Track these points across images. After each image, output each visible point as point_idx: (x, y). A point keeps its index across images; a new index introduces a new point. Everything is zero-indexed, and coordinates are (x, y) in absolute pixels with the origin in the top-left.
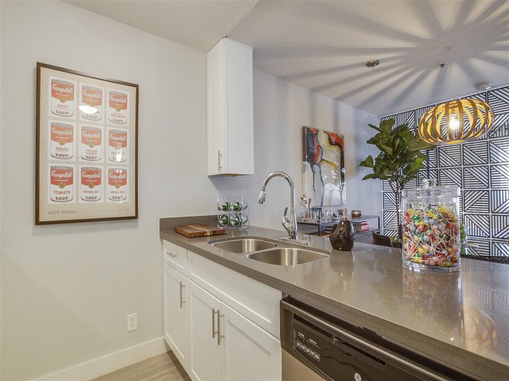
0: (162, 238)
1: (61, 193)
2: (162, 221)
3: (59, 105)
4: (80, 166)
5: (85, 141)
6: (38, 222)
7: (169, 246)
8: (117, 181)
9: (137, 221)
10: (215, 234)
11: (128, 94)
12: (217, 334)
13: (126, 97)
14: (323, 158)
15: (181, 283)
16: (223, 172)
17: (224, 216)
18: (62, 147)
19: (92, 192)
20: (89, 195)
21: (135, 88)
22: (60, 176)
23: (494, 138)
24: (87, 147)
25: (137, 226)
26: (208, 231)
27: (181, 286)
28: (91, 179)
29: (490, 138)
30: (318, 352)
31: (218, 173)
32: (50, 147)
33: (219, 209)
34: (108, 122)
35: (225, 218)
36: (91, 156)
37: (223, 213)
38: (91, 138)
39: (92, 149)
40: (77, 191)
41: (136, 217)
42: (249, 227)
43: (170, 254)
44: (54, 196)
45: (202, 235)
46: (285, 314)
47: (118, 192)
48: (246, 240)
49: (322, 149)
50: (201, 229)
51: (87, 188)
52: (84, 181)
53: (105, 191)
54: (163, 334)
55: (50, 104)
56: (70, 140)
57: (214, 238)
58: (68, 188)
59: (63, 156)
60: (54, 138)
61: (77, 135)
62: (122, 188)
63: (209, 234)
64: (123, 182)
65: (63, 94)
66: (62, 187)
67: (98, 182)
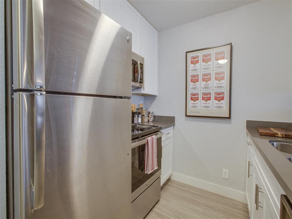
1: (194, 104)
2: (248, 122)
3: (193, 67)
4: (202, 92)
6: (186, 116)
8: (219, 97)
9: (231, 120)
10: (286, 137)
11: (225, 50)
12: (256, 202)
15: (249, 162)
18: (195, 84)
19: (207, 104)
20: (205, 105)
21: (230, 46)
24: (205, 83)
25: (230, 123)
26: (280, 134)
27: (249, 165)
28: (207, 97)
32: (191, 85)
34: (214, 69)
36: (206, 87)
38: (206, 79)
39: (206, 83)
40: (200, 103)
41: (229, 118)
43: (248, 143)
44: (192, 105)
45: (273, 135)
47: (219, 104)
50: (275, 131)
53: (213, 103)
55: (191, 66)
56: (198, 81)
57: (284, 140)
58: (197, 102)
59: (195, 88)
60: (192, 81)
61: (200, 78)
62: (222, 102)
63: (280, 136)
64: (223, 99)
65: (195, 61)
66: (194, 101)
67: (209, 99)
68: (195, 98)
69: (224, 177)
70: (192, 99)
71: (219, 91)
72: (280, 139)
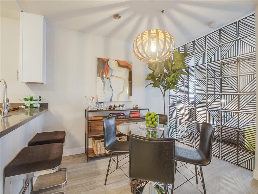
14: (112, 75)
23: (224, 59)
29: (222, 59)
49: (112, 70)
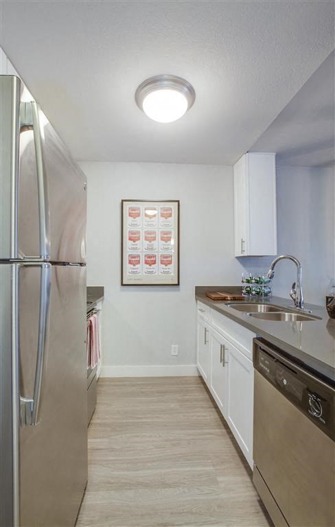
0: (196, 299)
1: (134, 269)
2: (197, 288)
3: (132, 221)
4: (144, 254)
5: (146, 239)
6: (122, 285)
7: (201, 305)
8: (166, 261)
9: (179, 287)
10: (234, 299)
11: (173, 207)
12: (223, 360)
13: (171, 209)
15: (205, 329)
16: (245, 254)
17: (247, 287)
18: (135, 243)
19: (151, 269)
20: (149, 270)
21: (177, 203)
22: (133, 259)
24: (148, 242)
25: (179, 291)
26: (229, 297)
27: (206, 331)
28: (151, 261)
30: (268, 368)
31: (242, 255)
32: (128, 244)
33: (243, 282)
34: (160, 227)
35: (249, 289)
36: (150, 247)
37: (246, 285)
38: (150, 237)
39: (151, 243)
40: (142, 268)
41: (178, 284)
42: (271, 297)
43: (201, 310)
44: (130, 270)
45: (224, 299)
46: (256, 347)
47: (167, 269)
48: (259, 305)
50: (224, 295)
51: (148, 266)
52: (146, 262)
53: (158, 268)
54: (196, 363)
55: (128, 220)
56: (139, 239)
57: (233, 302)
58: (137, 266)
59: (135, 249)
60: (130, 239)
61: (142, 236)
62: (169, 266)
63: (229, 299)
64: (170, 262)
65: (135, 214)
66: (134, 265)
67: (154, 262)
68: (134, 261)
69: (173, 354)
70: (130, 262)
71: (166, 253)
72: (229, 302)
